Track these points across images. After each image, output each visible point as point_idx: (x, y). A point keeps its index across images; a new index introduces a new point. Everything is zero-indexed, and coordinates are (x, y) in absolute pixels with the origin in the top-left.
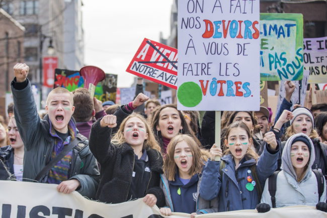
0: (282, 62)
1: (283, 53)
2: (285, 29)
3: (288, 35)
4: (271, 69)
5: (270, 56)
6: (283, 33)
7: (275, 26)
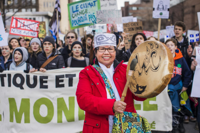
0: (93, 17)
1: (94, 13)
2: (93, 3)
3: (95, 5)
4: (90, 20)
5: (89, 16)
6: (93, 5)
7: (90, 3)
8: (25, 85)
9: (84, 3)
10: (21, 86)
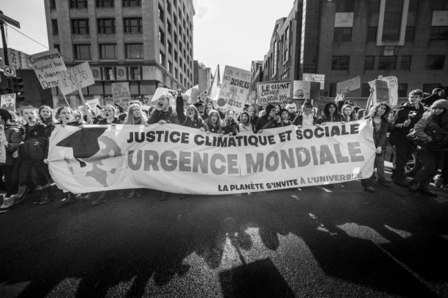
0: (285, 98)
1: (285, 95)
5: (280, 96)
6: (285, 87)
7: (282, 85)
8: (259, 143)
9: (277, 84)
10: (255, 144)
